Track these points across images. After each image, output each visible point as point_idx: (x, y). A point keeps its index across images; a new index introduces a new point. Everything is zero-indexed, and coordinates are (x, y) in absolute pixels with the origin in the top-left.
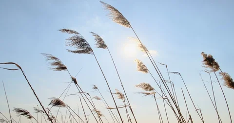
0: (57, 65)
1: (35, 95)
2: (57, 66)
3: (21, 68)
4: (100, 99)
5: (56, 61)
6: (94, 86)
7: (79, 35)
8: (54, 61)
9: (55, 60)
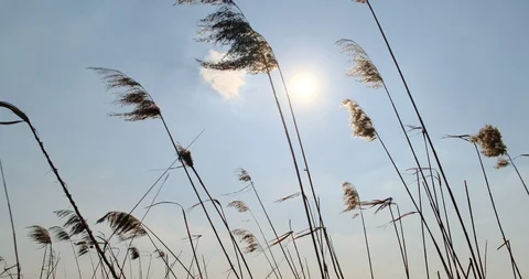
0: (135, 101)
1: (69, 196)
2: (134, 107)
3: (26, 119)
4: (245, 209)
5: (133, 92)
6: (244, 172)
7: (233, 9)
8: (127, 90)
9: (128, 87)
